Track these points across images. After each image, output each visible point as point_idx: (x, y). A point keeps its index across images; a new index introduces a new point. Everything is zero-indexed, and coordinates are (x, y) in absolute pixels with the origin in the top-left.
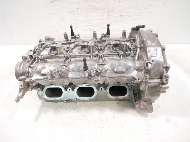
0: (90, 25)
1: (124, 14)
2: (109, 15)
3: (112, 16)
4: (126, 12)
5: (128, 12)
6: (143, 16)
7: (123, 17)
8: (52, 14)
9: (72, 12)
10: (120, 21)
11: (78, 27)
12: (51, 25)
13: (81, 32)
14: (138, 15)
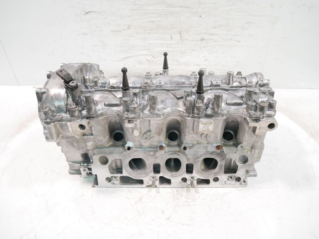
0: (148, 55)
1: (207, 37)
2: (183, 38)
3: (187, 40)
4: (210, 34)
5: (213, 35)
6: (239, 42)
7: (204, 42)
8: (85, 34)
9: (120, 32)
10: (200, 48)
11: (128, 57)
12: (83, 53)
13: (134, 66)
14: (230, 39)
